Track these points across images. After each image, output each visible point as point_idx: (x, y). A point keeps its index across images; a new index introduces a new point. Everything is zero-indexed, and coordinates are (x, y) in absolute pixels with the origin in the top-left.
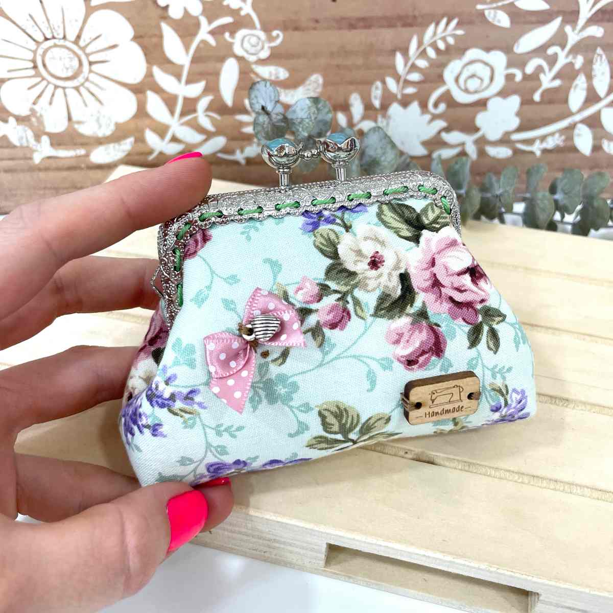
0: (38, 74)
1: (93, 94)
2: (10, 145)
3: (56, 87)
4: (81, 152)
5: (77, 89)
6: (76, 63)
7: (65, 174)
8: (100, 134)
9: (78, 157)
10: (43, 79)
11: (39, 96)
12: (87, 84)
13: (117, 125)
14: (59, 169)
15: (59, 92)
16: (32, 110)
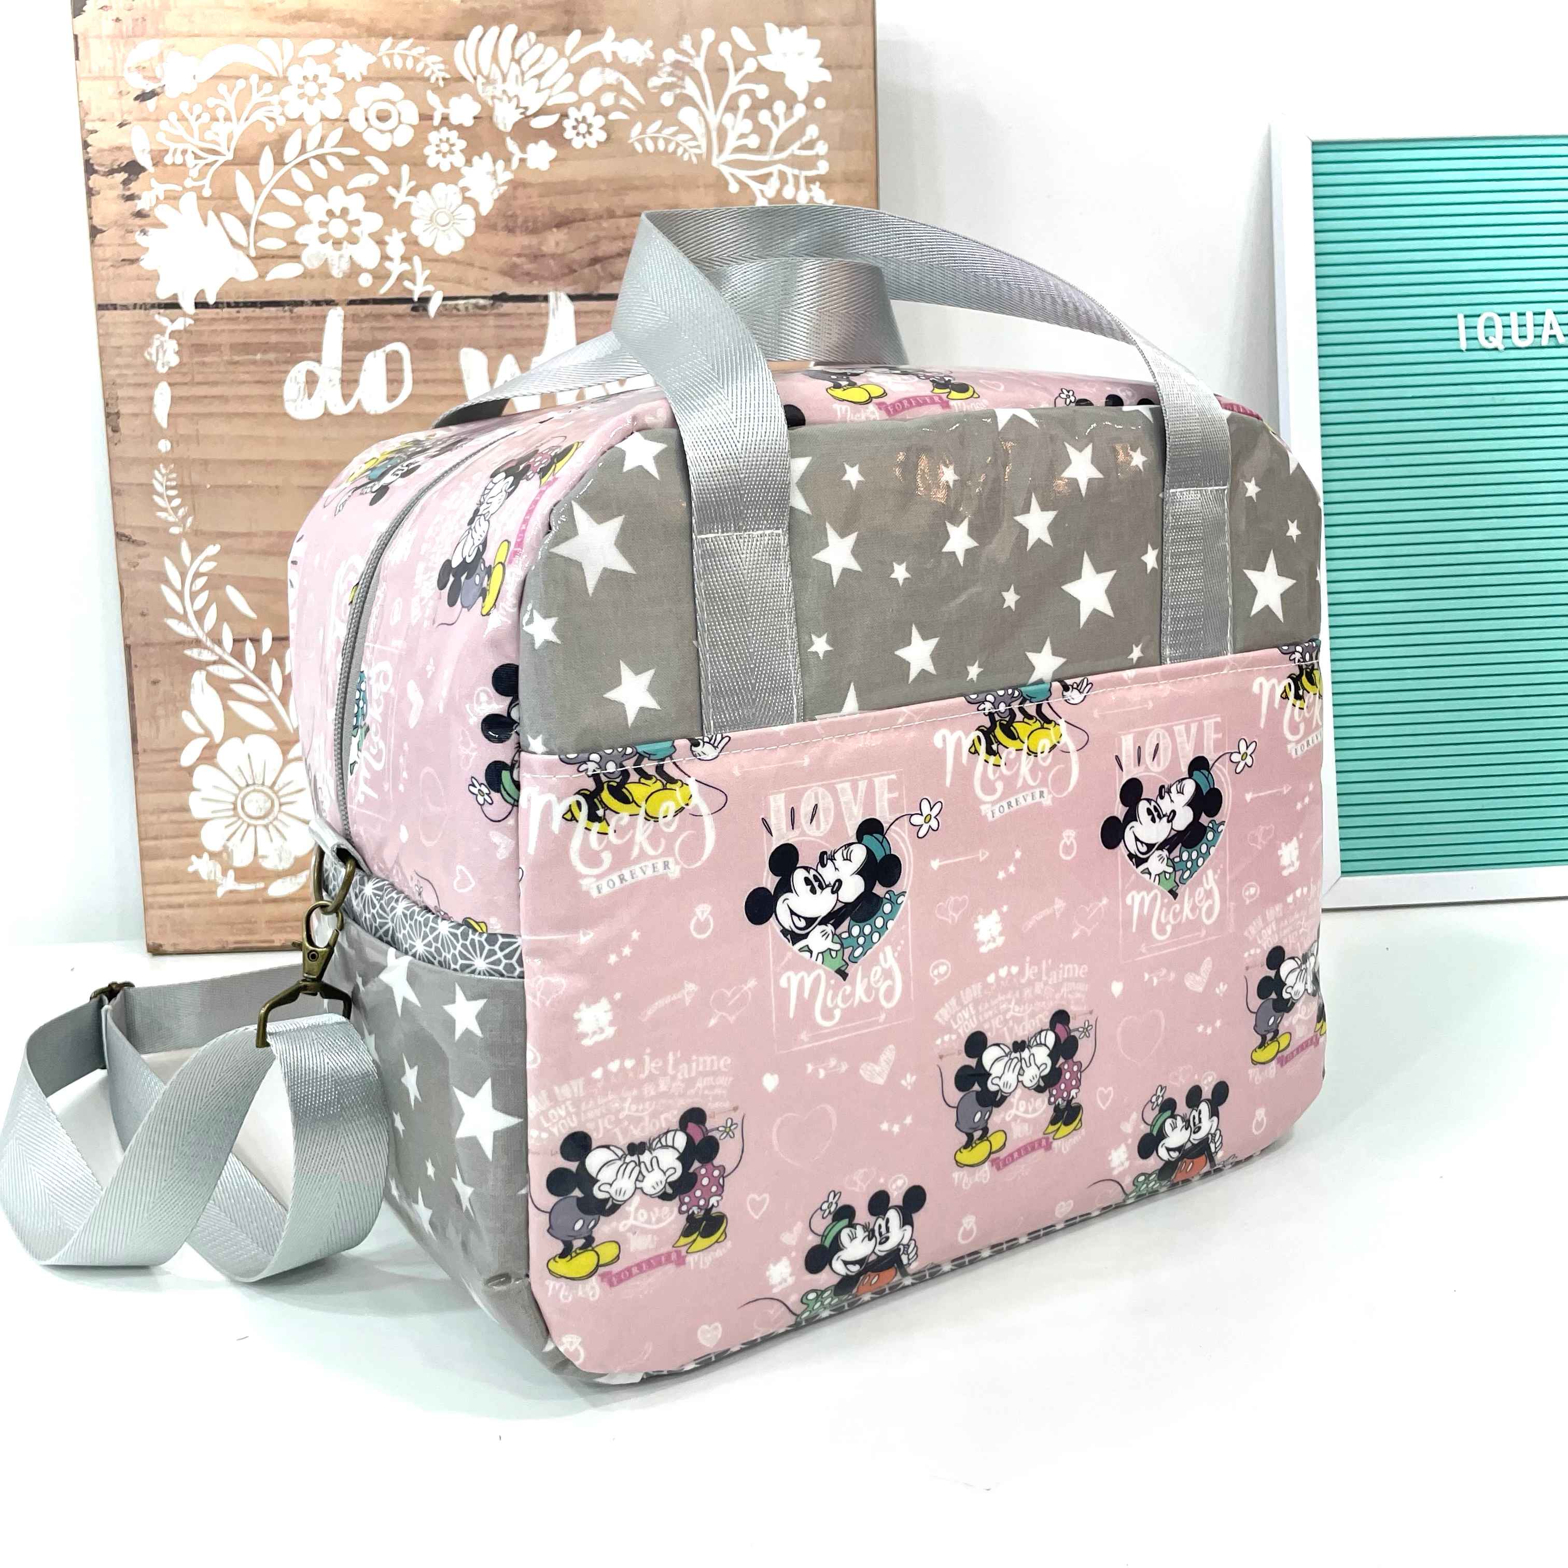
0: (236, 815)
1: (278, 830)
2: (201, 881)
3: (249, 825)
4: (261, 885)
5: (266, 827)
6: (269, 804)
7: (242, 908)
8: (280, 868)
9: (257, 891)
10: (240, 818)
11: (234, 833)
12: (275, 823)
13: (297, 859)
14: (237, 903)
15: (252, 829)
16: (225, 848)
